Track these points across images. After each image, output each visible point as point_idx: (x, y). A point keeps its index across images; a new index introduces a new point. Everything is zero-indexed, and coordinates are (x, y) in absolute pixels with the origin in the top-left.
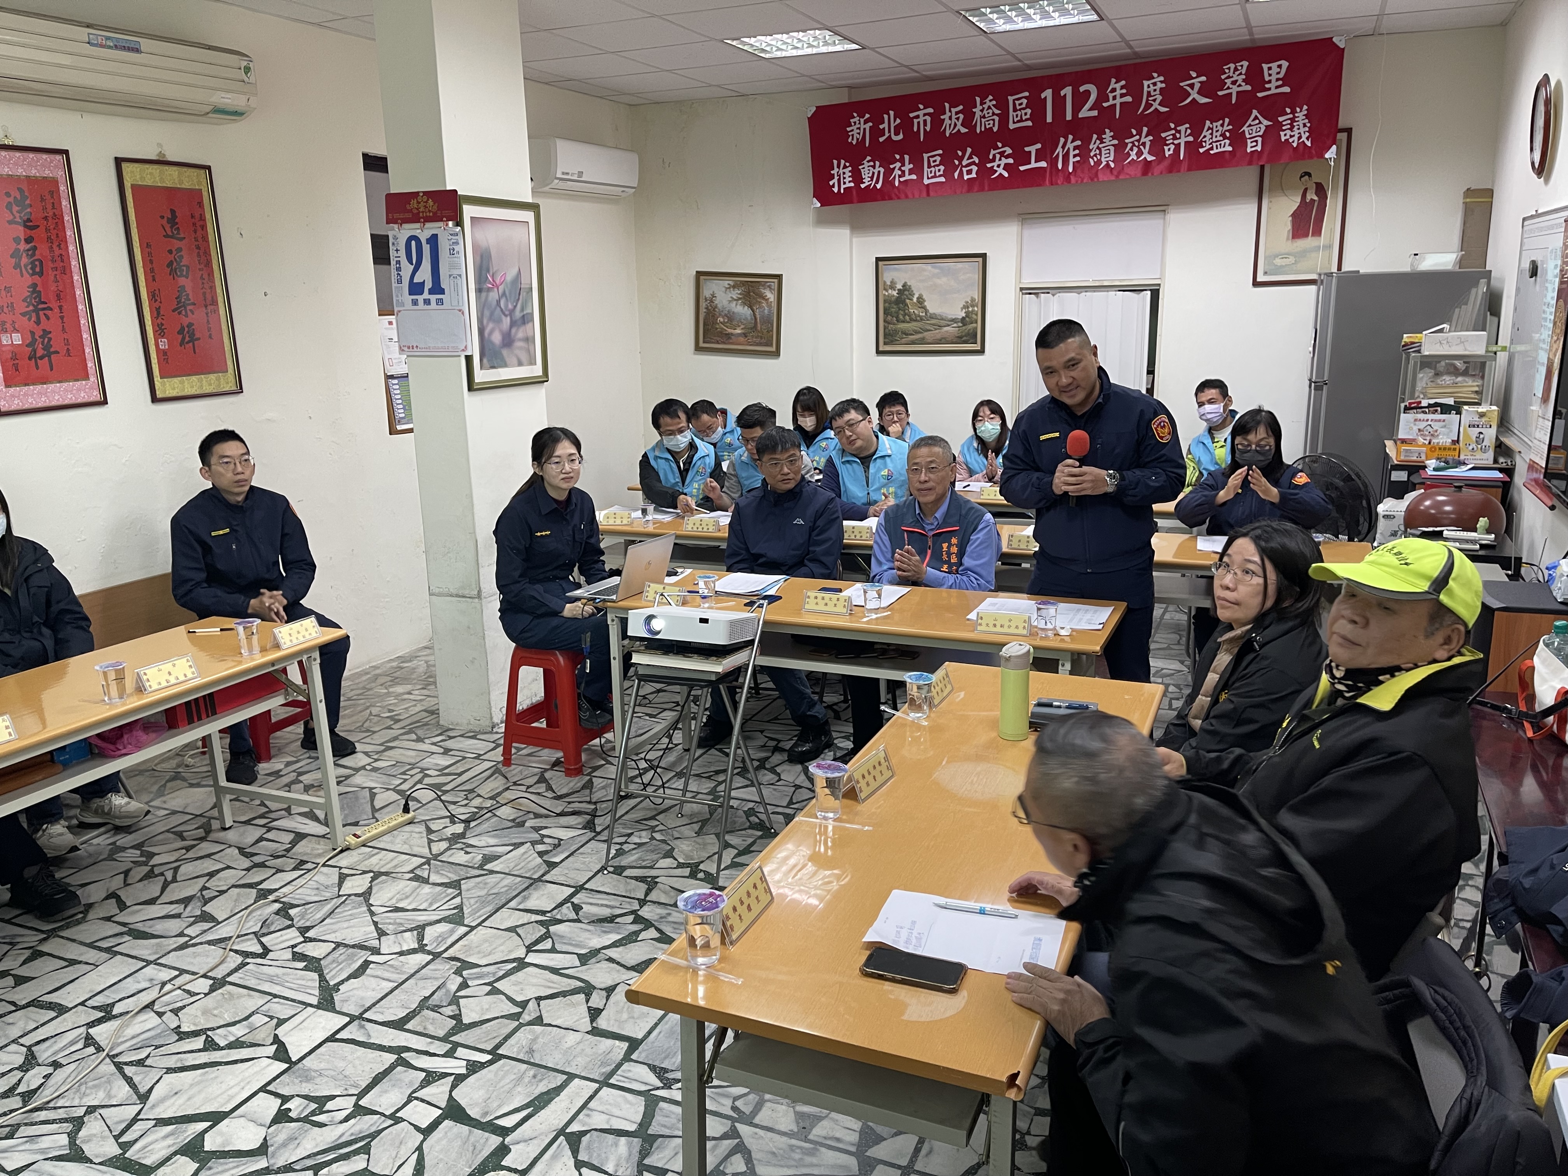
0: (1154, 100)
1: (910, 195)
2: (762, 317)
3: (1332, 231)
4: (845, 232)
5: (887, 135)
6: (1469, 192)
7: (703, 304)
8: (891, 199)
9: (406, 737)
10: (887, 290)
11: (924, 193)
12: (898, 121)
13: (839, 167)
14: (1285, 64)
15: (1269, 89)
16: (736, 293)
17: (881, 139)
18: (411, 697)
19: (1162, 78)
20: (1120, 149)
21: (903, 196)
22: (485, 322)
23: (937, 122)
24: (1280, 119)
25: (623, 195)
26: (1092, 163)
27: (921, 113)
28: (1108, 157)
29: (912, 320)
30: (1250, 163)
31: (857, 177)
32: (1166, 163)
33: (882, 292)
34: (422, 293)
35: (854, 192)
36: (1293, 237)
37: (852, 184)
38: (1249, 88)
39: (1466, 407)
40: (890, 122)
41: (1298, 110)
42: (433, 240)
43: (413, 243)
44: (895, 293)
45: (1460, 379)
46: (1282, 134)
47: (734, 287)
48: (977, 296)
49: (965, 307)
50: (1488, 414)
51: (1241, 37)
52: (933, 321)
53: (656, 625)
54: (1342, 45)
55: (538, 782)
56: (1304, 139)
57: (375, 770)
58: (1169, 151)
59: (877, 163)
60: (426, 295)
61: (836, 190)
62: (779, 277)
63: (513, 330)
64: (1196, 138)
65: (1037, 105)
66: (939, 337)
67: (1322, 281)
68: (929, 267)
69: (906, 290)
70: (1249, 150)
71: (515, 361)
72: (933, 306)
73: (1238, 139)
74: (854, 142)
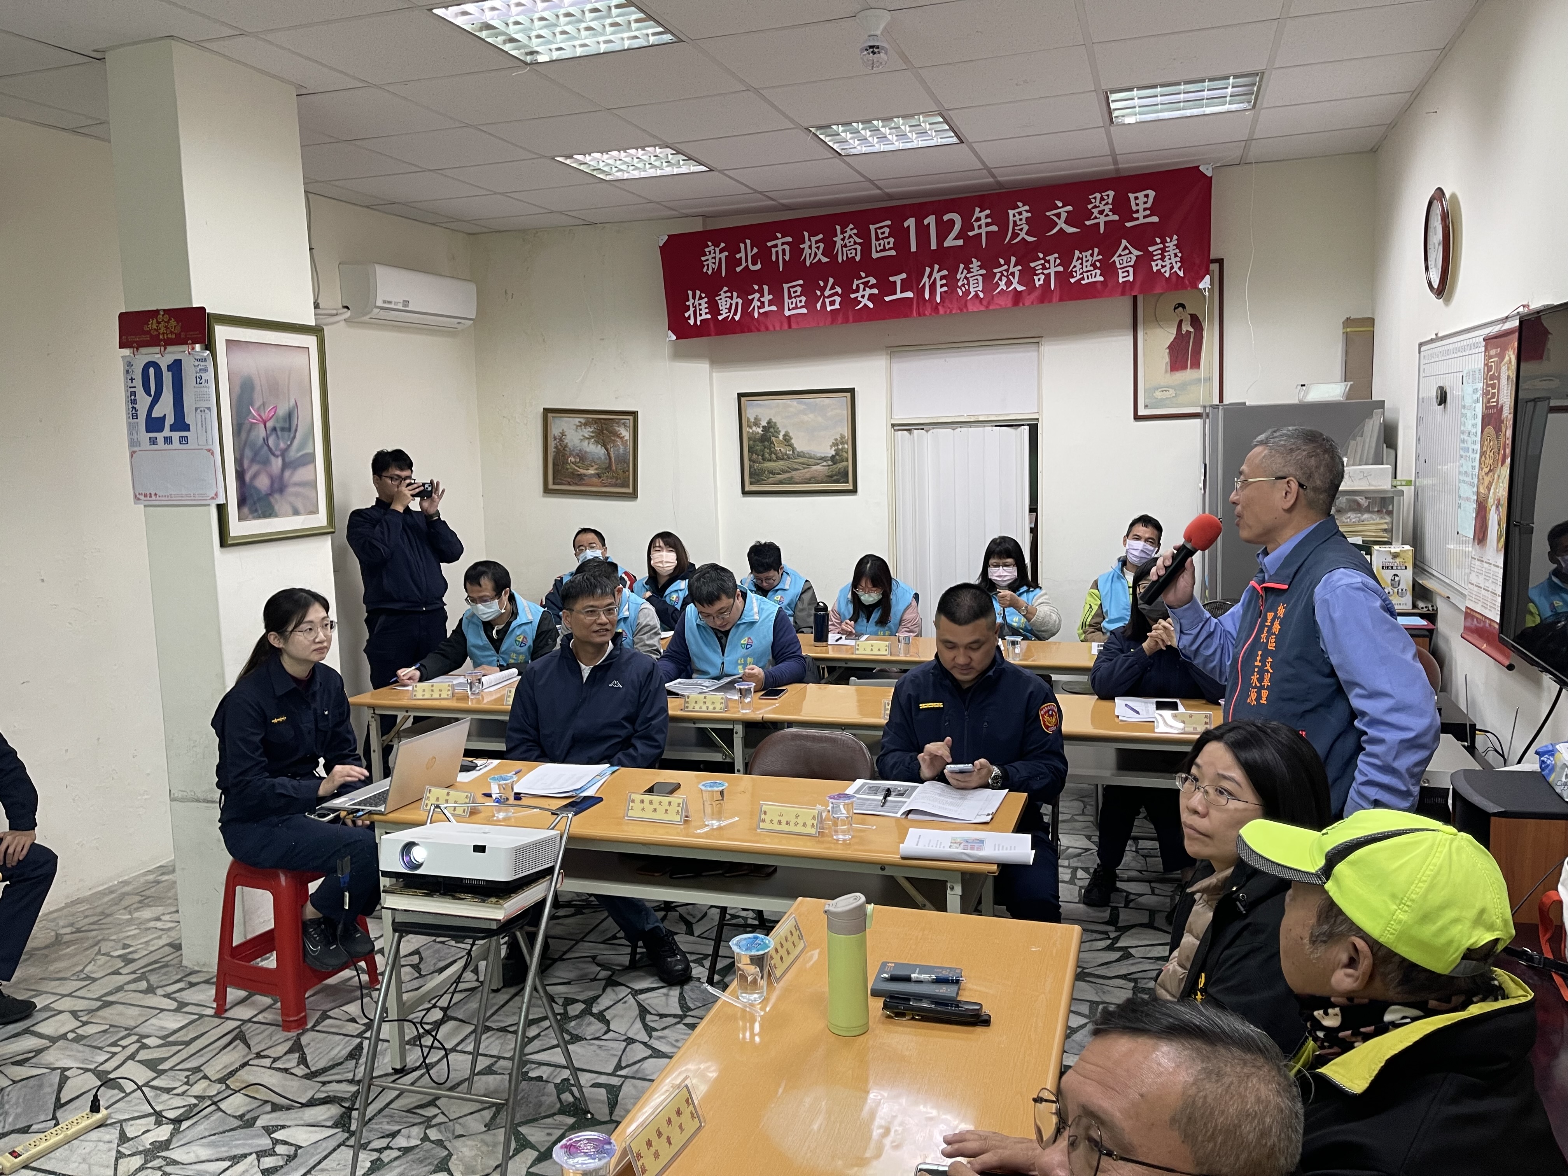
0: (1021, 230)
1: (771, 328)
2: (617, 457)
3: (1210, 364)
4: (703, 367)
5: (744, 265)
6: (1348, 322)
7: (552, 444)
8: (750, 331)
9: (133, 986)
10: (751, 427)
11: (786, 326)
12: (755, 250)
13: (694, 298)
14: (1152, 194)
15: (1138, 219)
16: (587, 432)
17: (738, 269)
18: (159, 925)
19: (1027, 208)
20: (988, 278)
21: (763, 328)
22: (246, 463)
23: (796, 250)
24: (1151, 249)
25: (460, 327)
26: (961, 294)
27: (779, 242)
28: (976, 287)
29: (778, 458)
30: (1123, 294)
31: (714, 309)
32: (1036, 294)
33: (746, 430)
34: (161, 430)
35: (712, 325)
36: (1171, 370)
37: (709, 316)
38: (1116, 217)
39: (1376, 547)
40: (746, 252)
41: (1168, 239)
42: (176, 367)
43: (152, 370)
44: (759, 430)
45: (1366, 516)
46: (1153, 264)
47: (585, 425)
48: (847, 433)
49: (835, 444)
50: (1402, 554)
51: (1105, 167)
52: (801, 460)
53: (418, 854)
54: (1209, 174)
55: (290, 1051)
56: (1176, 269)
57: (79, 1039)
58: (1039, 281)
59: (735, 294)
60: (167, 432)
61: (692, 322)
62: (634, 414)
63: (287, 474)
64: (1066, 268)
65: (900, 235)
66: (808, 476)
67: (1208, 415)
68: (795, 403)
69: (770, 428)
70: (1121, 280)
71: (290, 511)
72: (801, 444)
73: (1109, 269)
74: (710, 272)
